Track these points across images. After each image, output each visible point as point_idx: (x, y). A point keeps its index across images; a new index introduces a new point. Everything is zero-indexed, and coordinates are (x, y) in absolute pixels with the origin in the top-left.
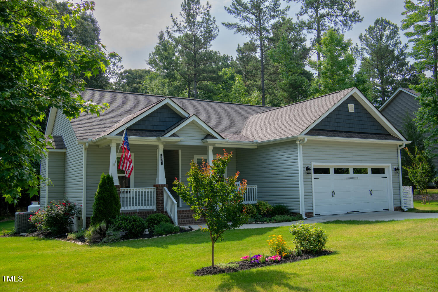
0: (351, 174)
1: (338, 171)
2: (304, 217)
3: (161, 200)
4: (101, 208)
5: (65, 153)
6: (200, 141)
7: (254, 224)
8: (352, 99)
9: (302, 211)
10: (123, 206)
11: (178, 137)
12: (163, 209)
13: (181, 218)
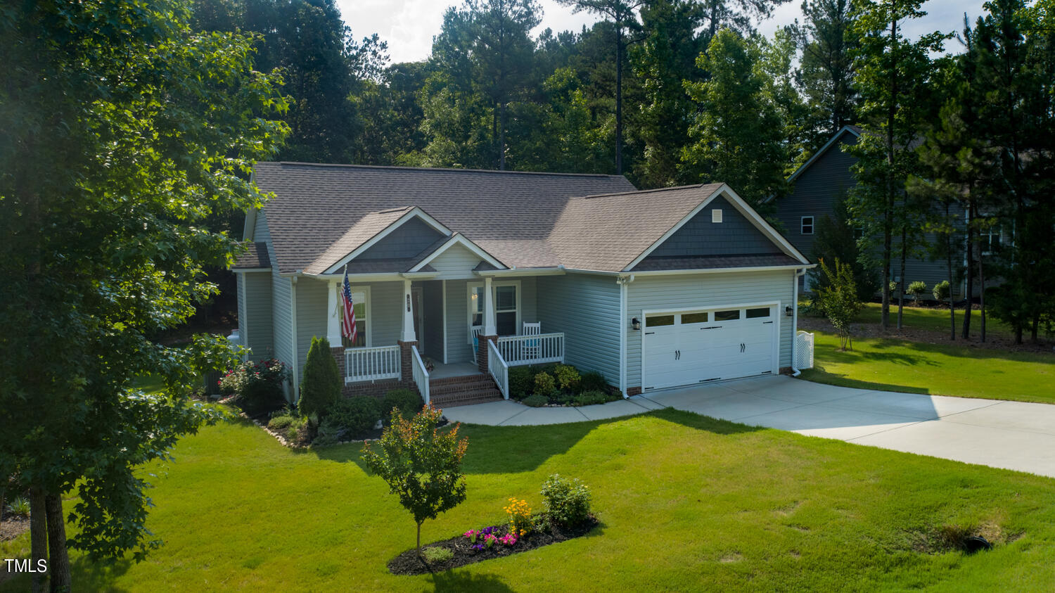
0: (712, 320)
1: (687, 319)
2: (626, 396)
3: (409, 365)
4: (312, 391)
5: (270, 274)
6: (470, 272)
7: (546, 406)
8: (720, 202)
9: (623, 386)
10: (350, 375)
11: (436, 271)
12: (412, 379)
13: (439, 394)
